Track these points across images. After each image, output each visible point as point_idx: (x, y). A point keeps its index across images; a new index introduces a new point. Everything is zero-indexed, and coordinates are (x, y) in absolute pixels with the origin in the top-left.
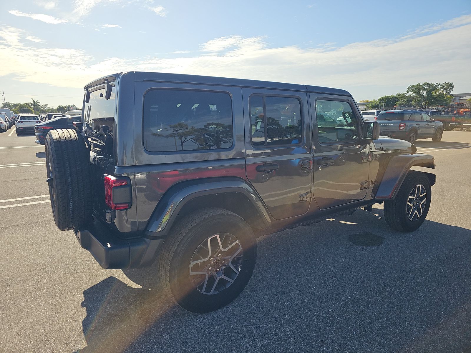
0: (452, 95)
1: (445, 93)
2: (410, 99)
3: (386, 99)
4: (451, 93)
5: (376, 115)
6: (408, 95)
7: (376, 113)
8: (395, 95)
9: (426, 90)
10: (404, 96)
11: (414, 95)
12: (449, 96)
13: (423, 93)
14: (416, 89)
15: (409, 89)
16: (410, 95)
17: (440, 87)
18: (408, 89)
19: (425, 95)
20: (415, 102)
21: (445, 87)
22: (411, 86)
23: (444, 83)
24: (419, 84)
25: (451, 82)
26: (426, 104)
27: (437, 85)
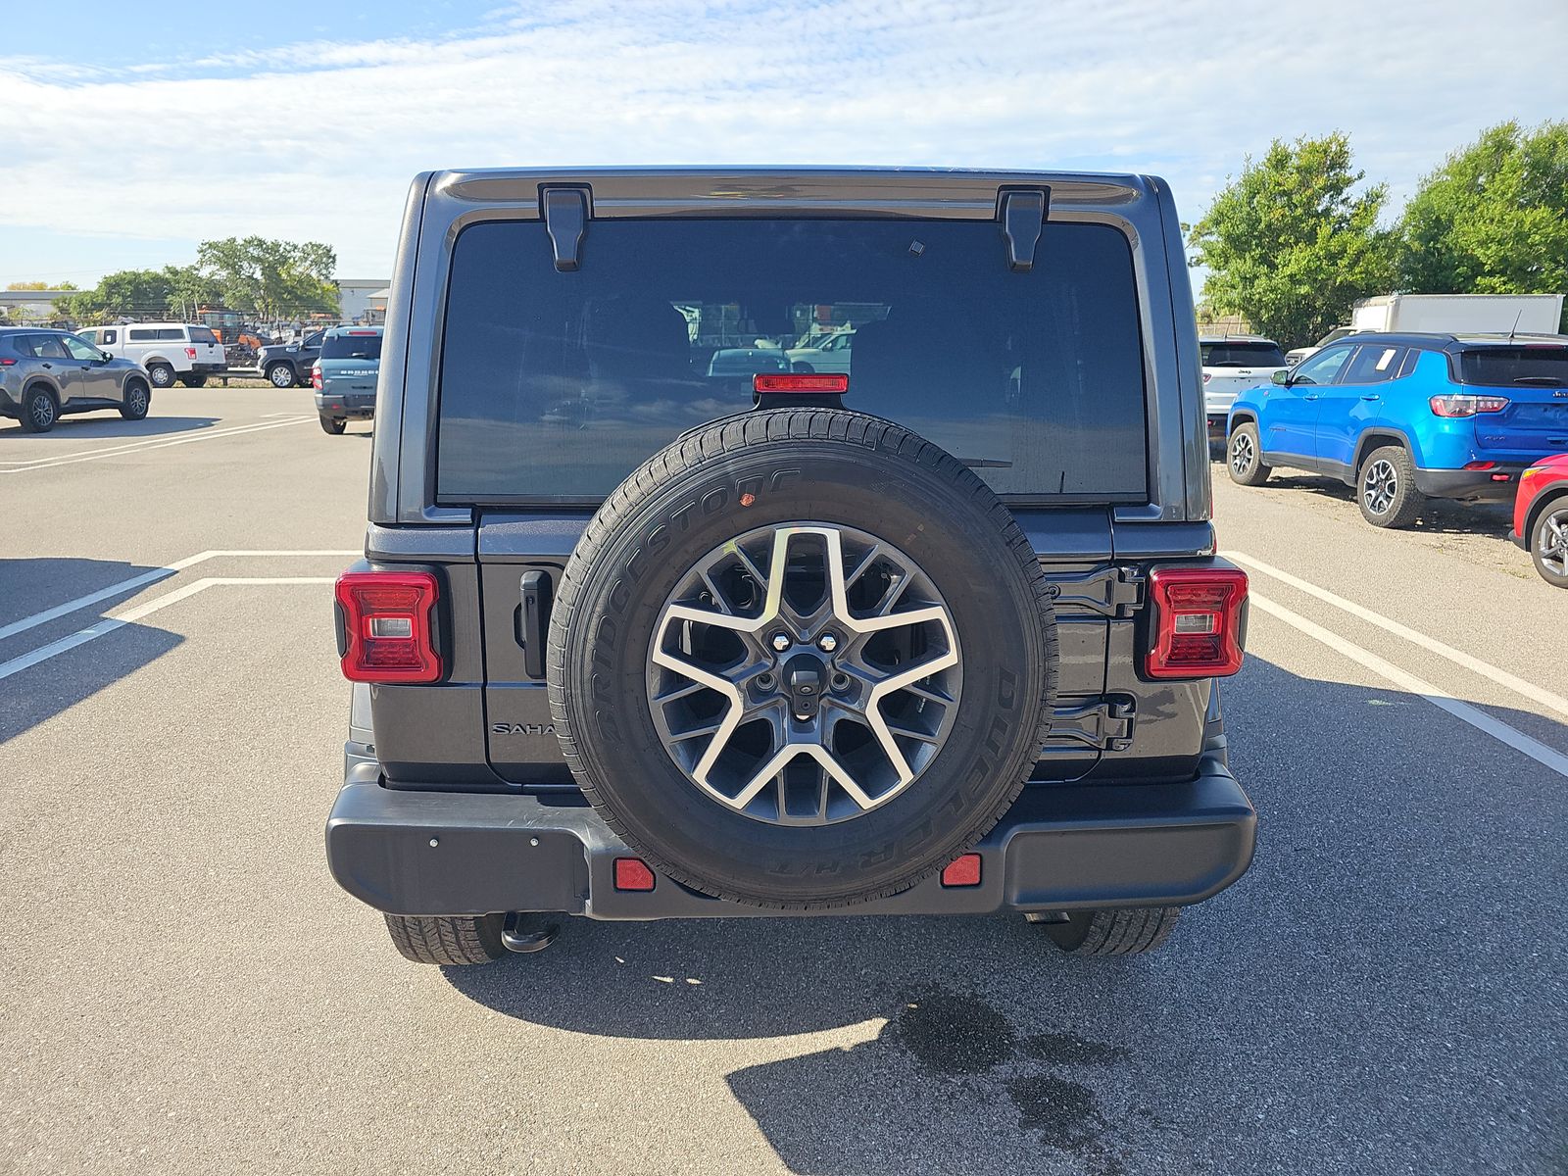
0: (336, 282)
1: (314, 274)
2: (214, 290)
3: (129, 283)
4: (332, 278)
5: (187, 338)
6: (205, 273)
7: (186, 333)
8: (160, 271)
9: (258, 260)
10: (190, 277)
11: (224, 273)
12: (326, 285)
13: (251, 271)
14: (228, 254)
15: (204, 256)
16: (213, 274)
17: (298, 254)
18: (200, 252)
19: (258, 275)
20: (236, 299)
21: (313, 256)
22: (210, 245)
23: (306, 245)
24: (234, 240)
25: (326, 242)
26: (267, 306)
27: (288, 248)
